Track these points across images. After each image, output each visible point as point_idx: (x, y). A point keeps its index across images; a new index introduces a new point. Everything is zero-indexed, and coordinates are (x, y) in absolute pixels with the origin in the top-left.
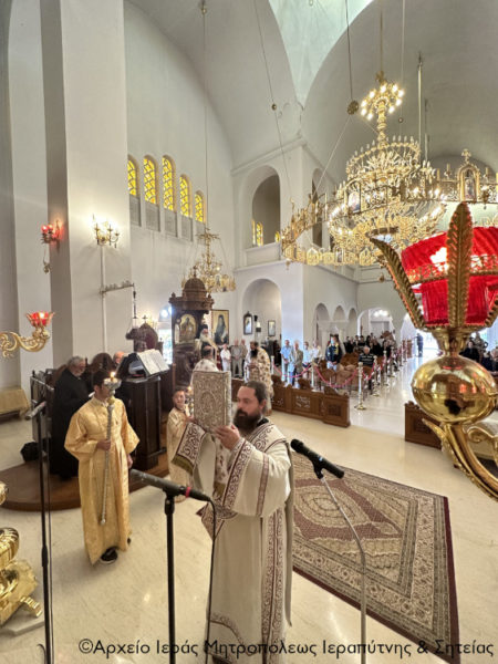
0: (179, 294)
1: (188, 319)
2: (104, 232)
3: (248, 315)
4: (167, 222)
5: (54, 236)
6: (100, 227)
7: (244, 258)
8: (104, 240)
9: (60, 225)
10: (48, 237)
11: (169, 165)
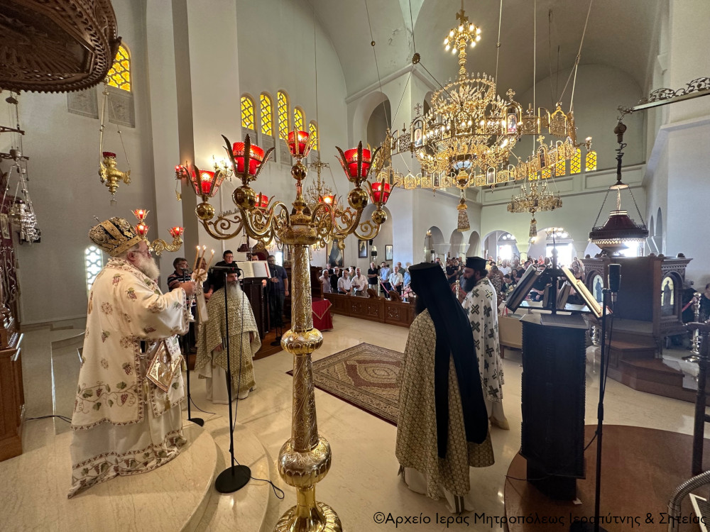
4: (282, 152)
5: (185, 173)
6: (218, 165)
9: (189, 164)
10: (180, 175)
11: (285, 99)
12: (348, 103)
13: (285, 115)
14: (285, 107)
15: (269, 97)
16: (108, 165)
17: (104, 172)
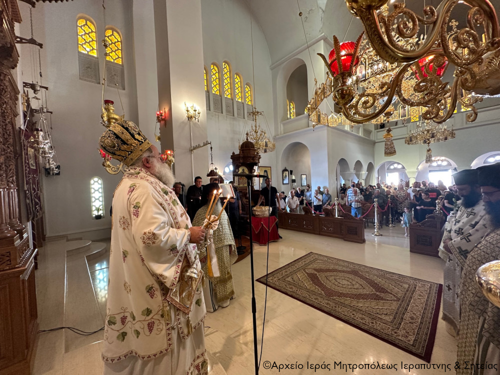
0: (237, 152)
1: (243, 170)
2: (192, 113)
3: (285, 170)
4: (227, 106)
5: (163, 117)
6: (189, 109)
7: (281, 128)
8: (191, 117)
9: (167, 110)
10: (160, 119)
11: (228, 68)
12: (272, 69)
13: (228, 79)
14: (228, 74)
15: (217, 67)
16: (107, 110)
17: (105, 115)
